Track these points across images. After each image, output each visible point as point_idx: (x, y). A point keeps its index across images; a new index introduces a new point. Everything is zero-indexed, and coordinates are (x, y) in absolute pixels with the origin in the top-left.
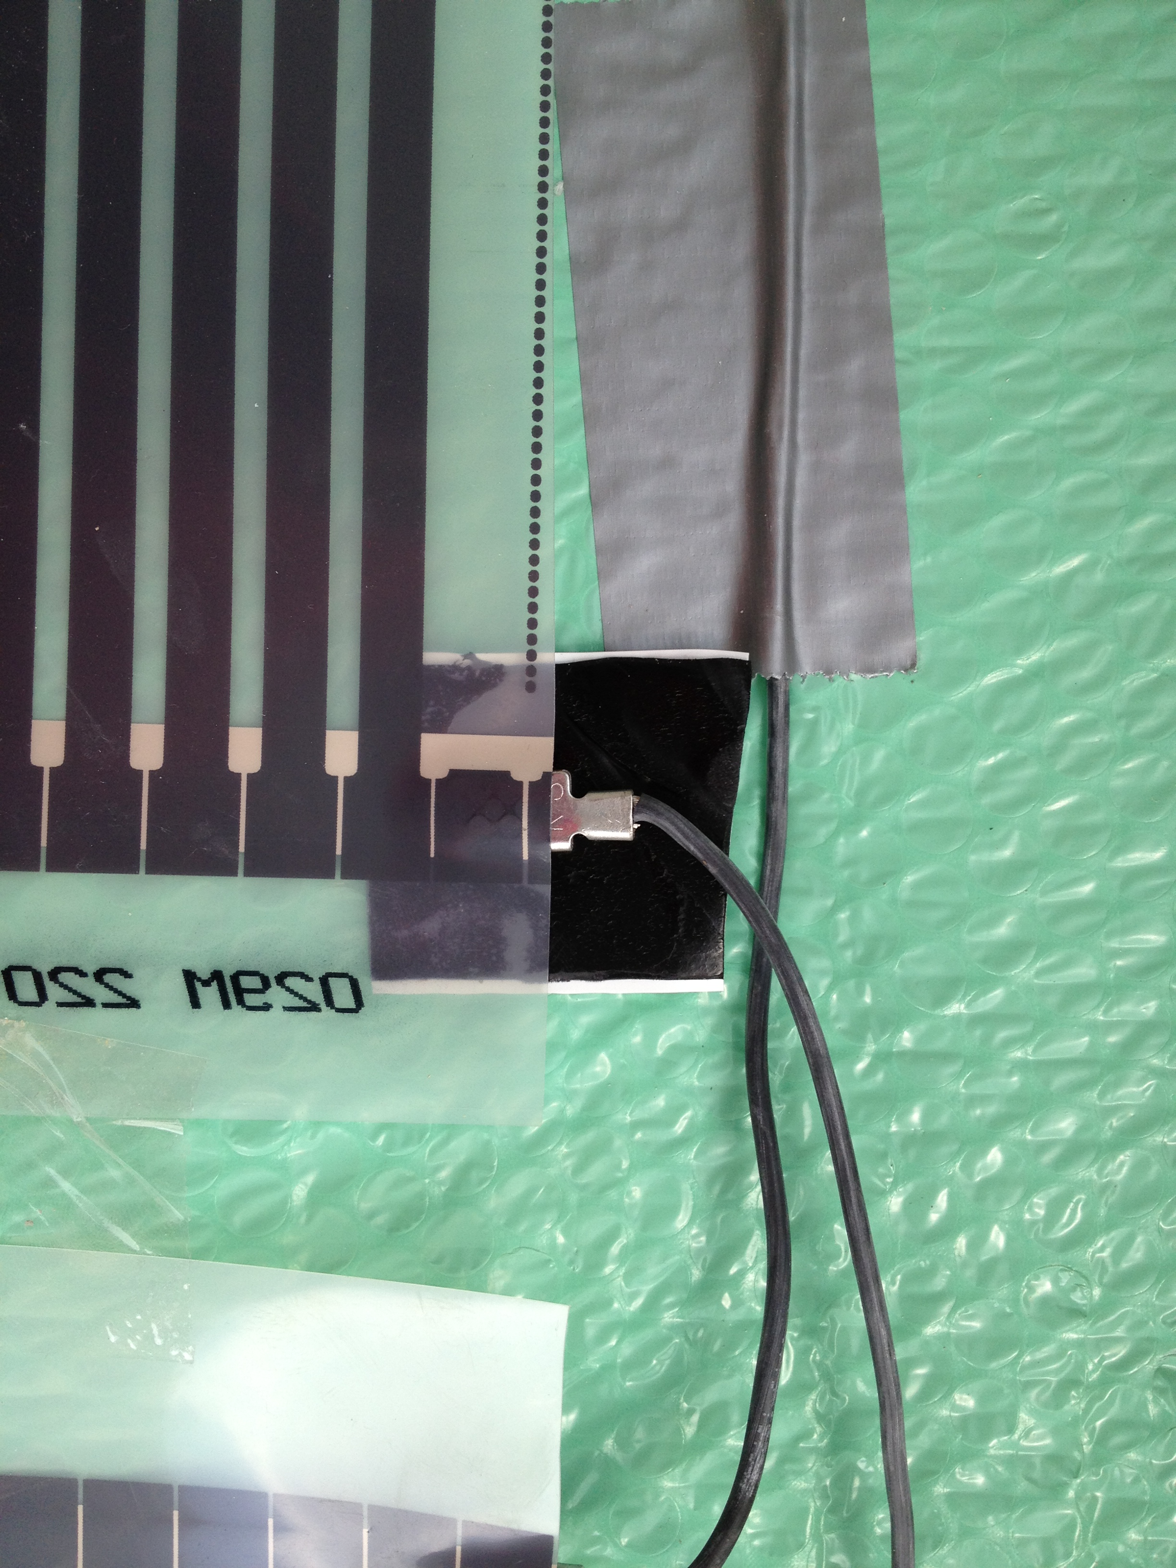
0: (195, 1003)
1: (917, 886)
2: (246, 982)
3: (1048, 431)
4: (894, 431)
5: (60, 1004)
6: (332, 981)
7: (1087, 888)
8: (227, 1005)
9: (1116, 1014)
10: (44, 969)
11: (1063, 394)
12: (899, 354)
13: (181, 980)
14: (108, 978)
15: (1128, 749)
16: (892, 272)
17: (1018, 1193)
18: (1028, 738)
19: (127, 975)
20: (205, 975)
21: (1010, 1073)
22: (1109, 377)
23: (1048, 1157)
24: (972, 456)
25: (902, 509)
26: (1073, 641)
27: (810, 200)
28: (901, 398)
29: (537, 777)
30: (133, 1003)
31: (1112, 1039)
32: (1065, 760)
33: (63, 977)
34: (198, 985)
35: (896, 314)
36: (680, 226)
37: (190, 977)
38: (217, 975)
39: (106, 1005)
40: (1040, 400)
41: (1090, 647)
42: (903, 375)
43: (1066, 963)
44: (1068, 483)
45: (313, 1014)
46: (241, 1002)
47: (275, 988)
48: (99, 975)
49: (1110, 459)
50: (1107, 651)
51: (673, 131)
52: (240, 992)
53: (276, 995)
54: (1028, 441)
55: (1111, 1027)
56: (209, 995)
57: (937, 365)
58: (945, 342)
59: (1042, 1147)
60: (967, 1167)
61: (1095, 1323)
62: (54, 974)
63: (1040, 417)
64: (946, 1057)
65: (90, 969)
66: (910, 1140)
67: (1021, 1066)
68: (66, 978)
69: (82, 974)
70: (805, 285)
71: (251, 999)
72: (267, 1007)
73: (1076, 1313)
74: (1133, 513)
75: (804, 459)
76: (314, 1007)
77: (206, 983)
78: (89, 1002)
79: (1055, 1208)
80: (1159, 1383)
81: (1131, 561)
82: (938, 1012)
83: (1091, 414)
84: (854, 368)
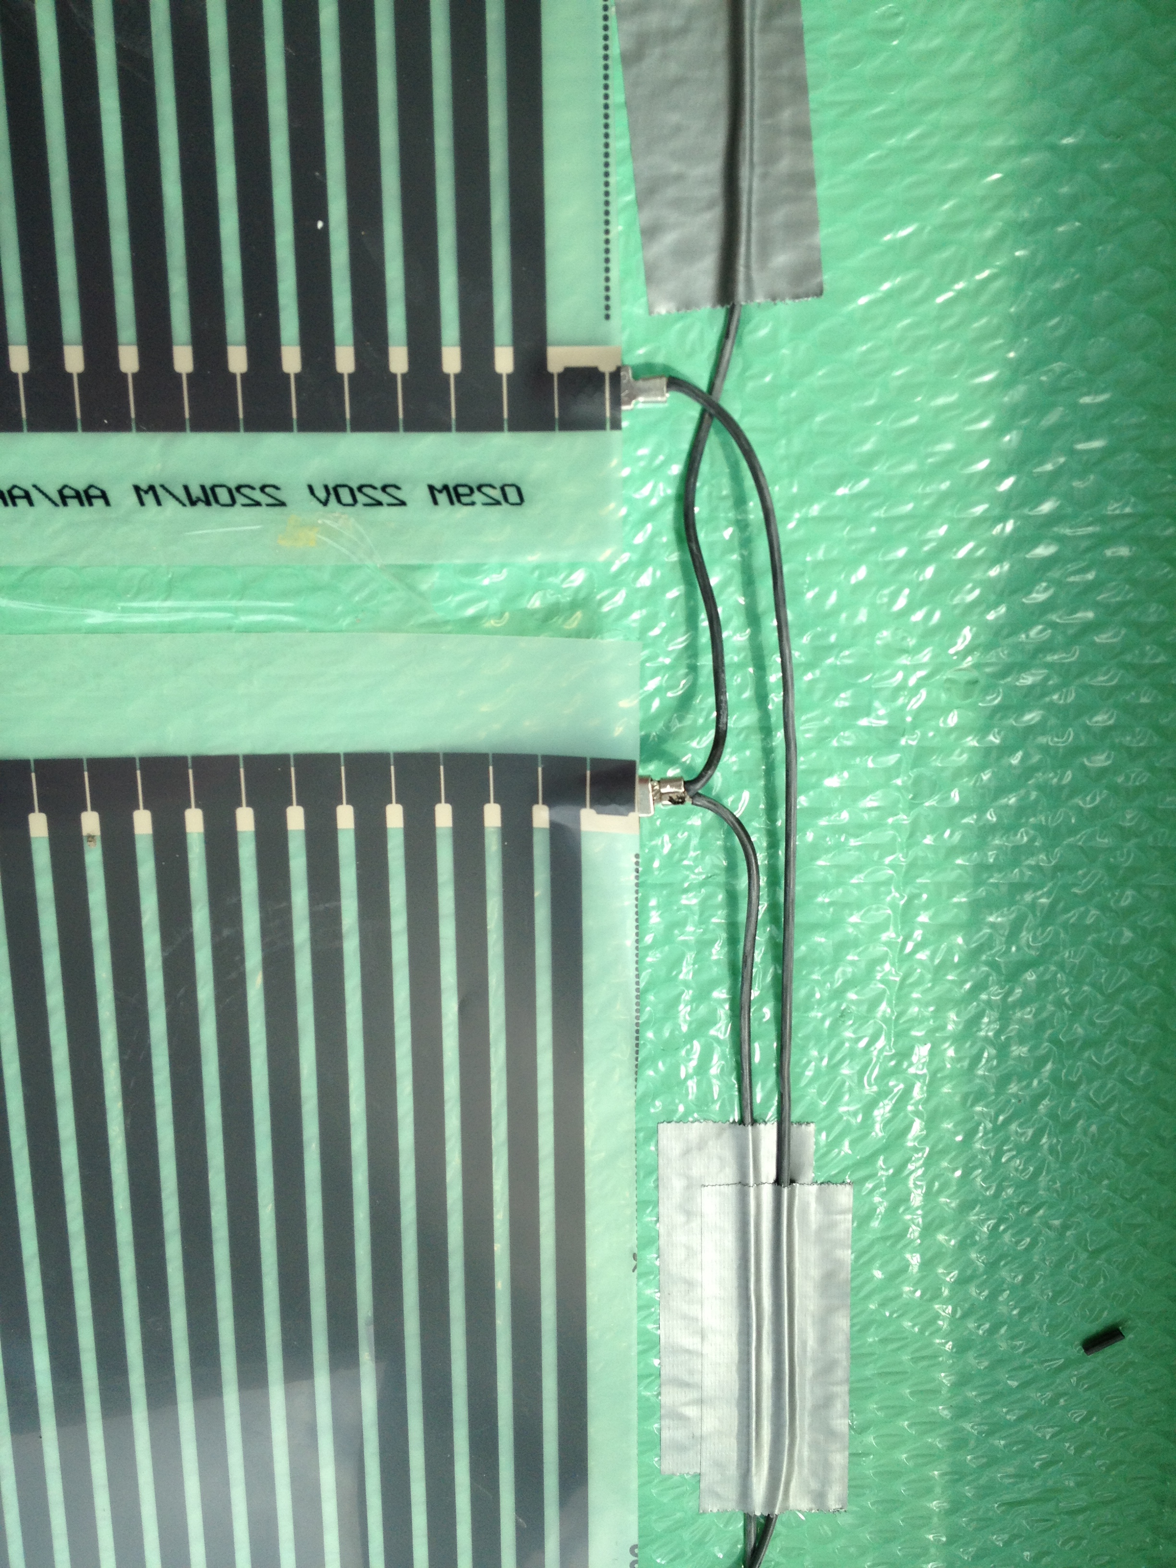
0: (435, 502)
1: (823, 423)
2: (461, 490)
3: (897, 150)
4: (810, 153)
5: (365, 505)
6: (507, 489)
7: (913, 420)
8: (452, 503)
9: (928, 490)
10: (355, 486)
11: (908, 127)
12: (812, 105)
13: (427, 491)
14: (389, 490)
15: (938, 338)
16: (808, 55)
17: (874, 589)
18: (885, 334)
19: (398, 488)
20: (438, 486)
21: (871, 525)
22: (931, 117)
23: (891, 569)
24: (852, 167)
25: (814, 200)
26: (910, 275)
28: (814, 132)
29: (612, 368)
30: (403, 503)
31: (926, 503)
32: (905, 345)
33: (365, 490)
34: (436, 493)
35: (810, 81)
36: (684, 31)
37: (431, 488)
38: (446, 487)
39: (389, 505)
40: (894, 131)
41: (917, 281)
42: (815, 120)
43: (901, 464)
44: (909, 180)
45: (498, 507)
46: (459, 501)
47: (477, 494)
48: (384, 489)
49: (932, 166)
50: (927, 281)
52: (458, 496)
53: (477, 497)
54: (887, 156)
55: (926, 496)
56: (442, 498)
57: (834, 111)
58: (838, 98)
59: (888, 564)
60: (847, 577)
61: (914, 656)
62: (360, 489)
63: (892, 142)
64: (838, 518)
65: (379, 485)
66: (817, 565)
67: (878, 521)
68: (366, 490)
69: (374, 488)
70: (756, 64)
71: (464, 499)
72: (473, 504)
73: (904, 651)
74: (945, 199)
75: (758, 172)
76: (498, 503)
77: (440, 492)
78: (379, 504)
79: (894, 597)
80: (947, 685)
81: (941, 227)
82: (832, 494)
83: (921, 137)
84: (786, 116)
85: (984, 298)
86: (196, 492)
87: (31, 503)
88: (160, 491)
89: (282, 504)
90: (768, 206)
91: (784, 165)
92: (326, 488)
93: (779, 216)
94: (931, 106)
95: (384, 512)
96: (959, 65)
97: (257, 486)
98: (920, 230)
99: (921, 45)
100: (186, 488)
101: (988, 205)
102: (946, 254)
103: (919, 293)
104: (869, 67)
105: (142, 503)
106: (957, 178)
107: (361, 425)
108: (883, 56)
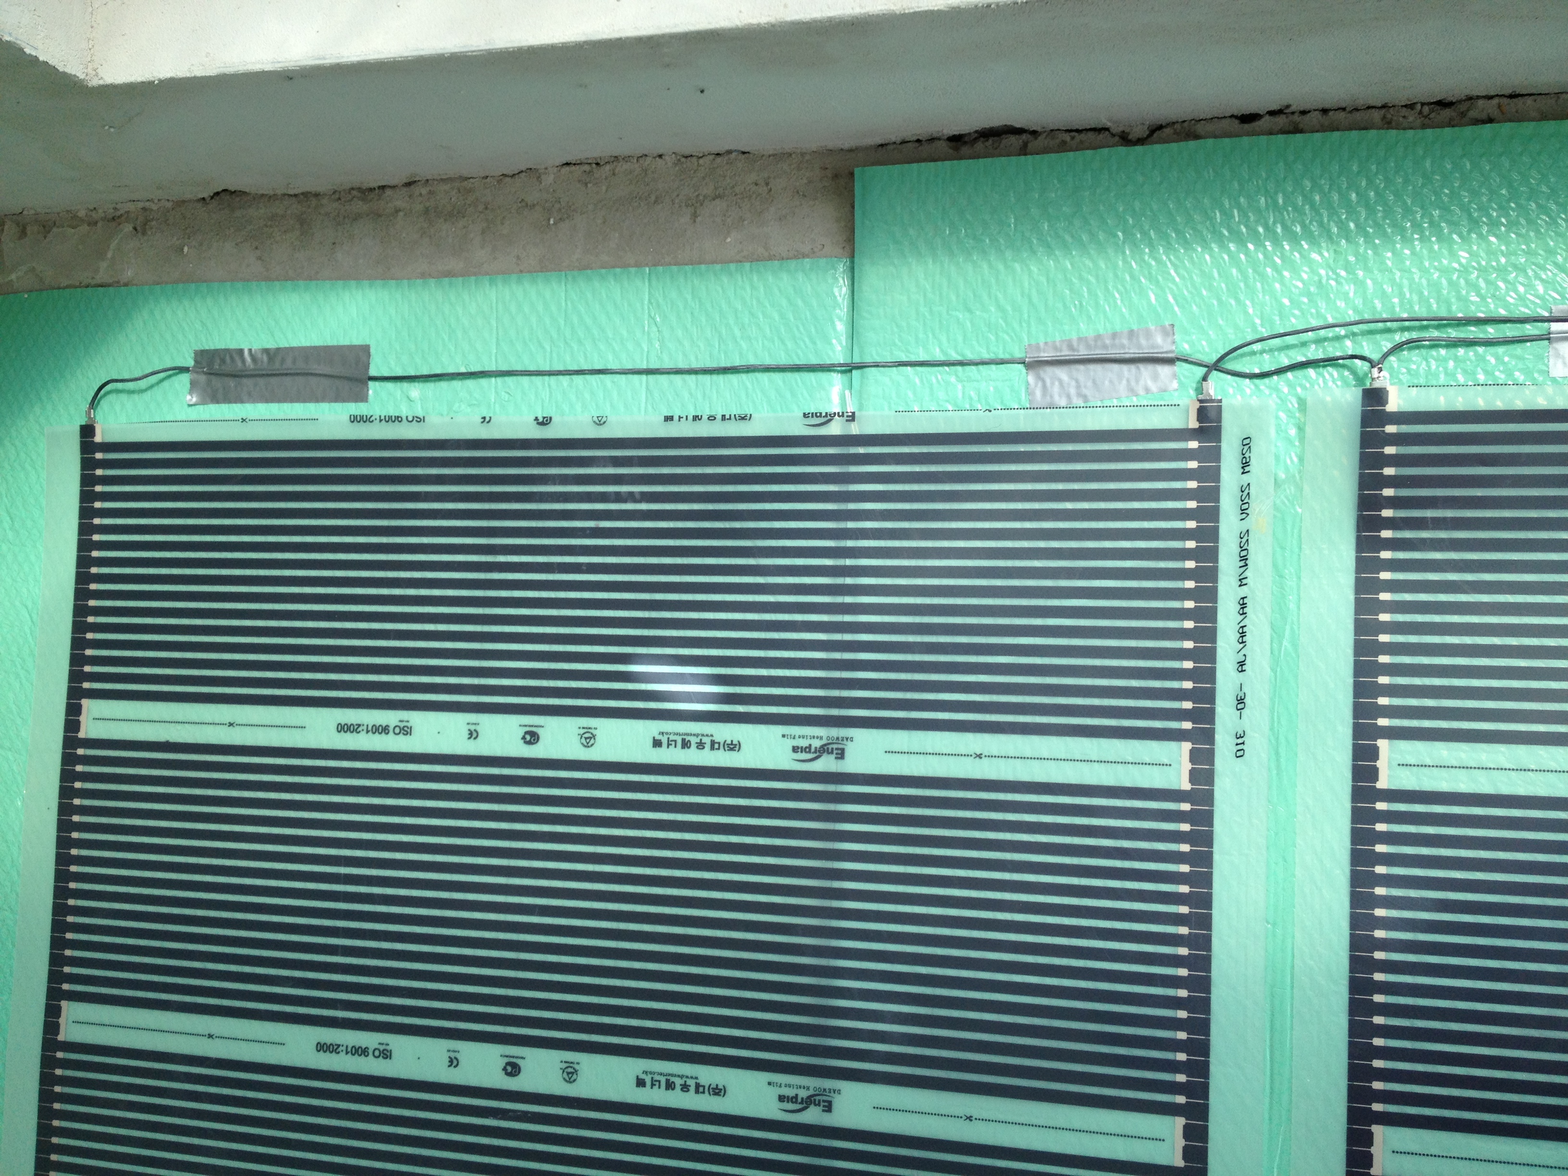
0: (1249, 472)
1: (1222, 320)
2: (1244, 462)
3: (1122, 301)
4: (1122, 332)
5: (1249, 499)
6: (1244, 443)
7: (1224, 286)
8: (1249, 465)
9: (1252, 277)
10: (1241, 503)
11: (1114, 296)
12: (1105, 332)
13: (1244, 475)
14: (1243, 490)
15: (1191, 278)
16: (1087, 334)
18: (1189, 299)
19: (1242, 486)
20: (1242, 470)
21: (1265, 299)
22: (1111, 289)
24: (1127, 316)
25: (1138, 329)
26: (1167, 291)
27: (1073, 353)
28: (1114, 331)
29: (1198, 403)
30: (1249, 484)
31: (1257, 277)
32: (1194, 291)
35: (1096, 334)
36: (1077, 381)
37: (1243, 473)
38: (1243, 468)
39: (1249, 490)
40: (1115, 302)
41: (1170, 289)
42: (1110, 331)
43: (1240, 288)
44: (1133, 295)
46: (1248, 462)
47: (1245, 456)
48: (1242, 492)
49: (1128, 287)
50: (1170, 285)
51: (1057, 383)
52: (1246, 463)
53: (1247, 455)
54: (1124, 304)
55: (1254, 277)
56: (1247, 469)
57: (1107, 324)
58: (1102, 323)
59: (1282, 290)
60: (1287, 306)
62: (1242, 501)
63: (1119, 302)
64: (1262, 312)
66: (1281, 319)
67: (1263, 295)
68: (1243, 498)
69: (1242, 495)
70: (1090, 354)
71: (1248, 460)
72: (1250, 457)
74: (1140, 281)
75: (1127, 351)
76: (1250, 447)
77: (1244, 470)
78: (1249, 493)
81: (1150, 281)
82: (1251, 315)
83: (1118, 291)
84: (1108, 342)
85: (1177, 262)
86: (1242, 563)
87: (1245, 626)
88: (1241, 577)
89: (1248, 531)
90: (1139, 346)
91: (1125, 341)
92: (1242, 514)
93: (1143, 342)
94: (1107, 289)
95: (1253, 491)
96: (1092, 279)
97: (1240, 540)
98: (1152, 290)
99: (1086, 294)
100: (1240, 567)
101: (1143, 265)
102: (1160, 278)
103: (1174, 288)
104: (1092, 312)
105: (1246, 584)
106: (1132, 277)
107: (1217, 500)
108: (1089, 308)
